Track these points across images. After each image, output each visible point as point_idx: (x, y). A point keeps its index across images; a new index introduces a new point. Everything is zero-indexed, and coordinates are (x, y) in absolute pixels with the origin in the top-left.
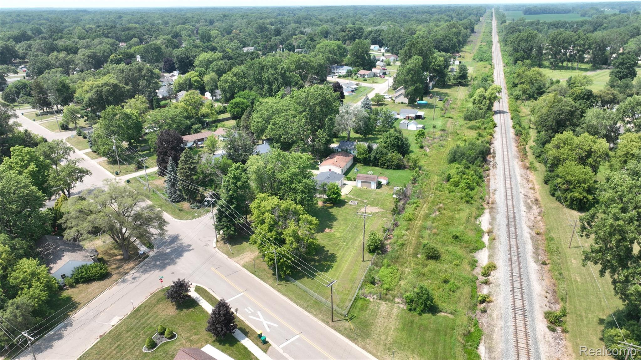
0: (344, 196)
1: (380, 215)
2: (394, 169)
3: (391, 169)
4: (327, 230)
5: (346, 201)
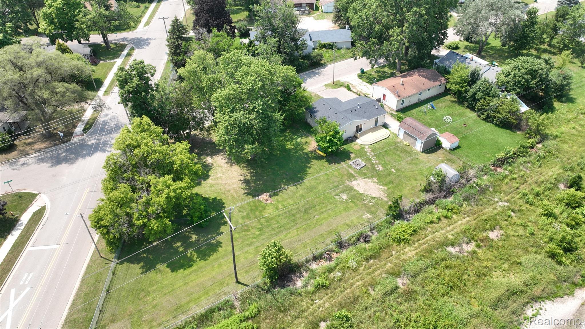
0: (360, 146)
1: (370, 204)
2: (496, 125)
3: (492, 122)
4: (264, 197)
5: (352, 156)
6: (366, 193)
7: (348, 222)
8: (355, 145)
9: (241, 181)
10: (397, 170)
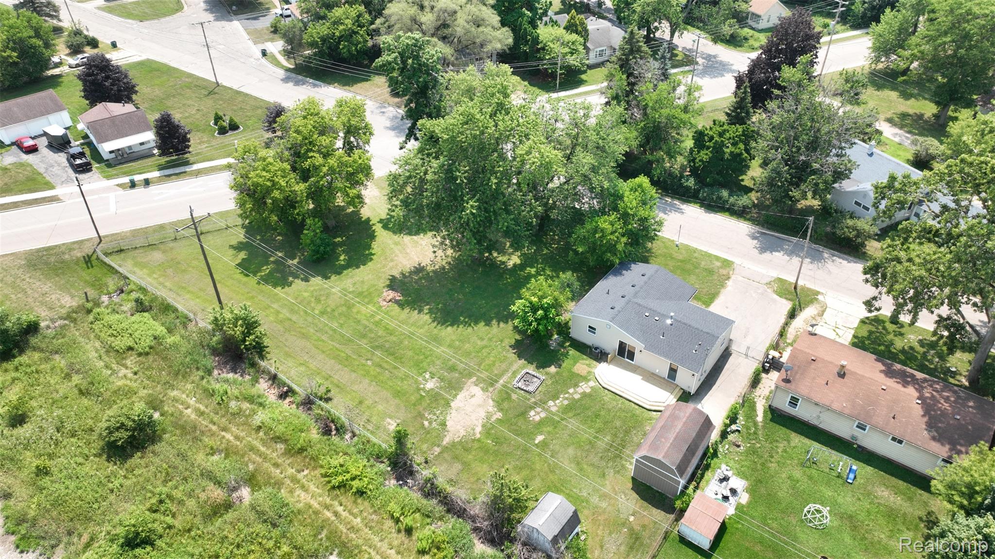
0: (589, 372)
1: (426, 423)
4: (391, 295)
5: (552, 369)
6: (453, 411)
7: (368, 402)
8: (589, 365)
9: (419, 264)
10: (544, 445)
